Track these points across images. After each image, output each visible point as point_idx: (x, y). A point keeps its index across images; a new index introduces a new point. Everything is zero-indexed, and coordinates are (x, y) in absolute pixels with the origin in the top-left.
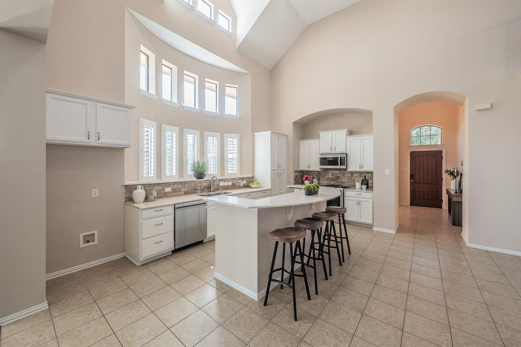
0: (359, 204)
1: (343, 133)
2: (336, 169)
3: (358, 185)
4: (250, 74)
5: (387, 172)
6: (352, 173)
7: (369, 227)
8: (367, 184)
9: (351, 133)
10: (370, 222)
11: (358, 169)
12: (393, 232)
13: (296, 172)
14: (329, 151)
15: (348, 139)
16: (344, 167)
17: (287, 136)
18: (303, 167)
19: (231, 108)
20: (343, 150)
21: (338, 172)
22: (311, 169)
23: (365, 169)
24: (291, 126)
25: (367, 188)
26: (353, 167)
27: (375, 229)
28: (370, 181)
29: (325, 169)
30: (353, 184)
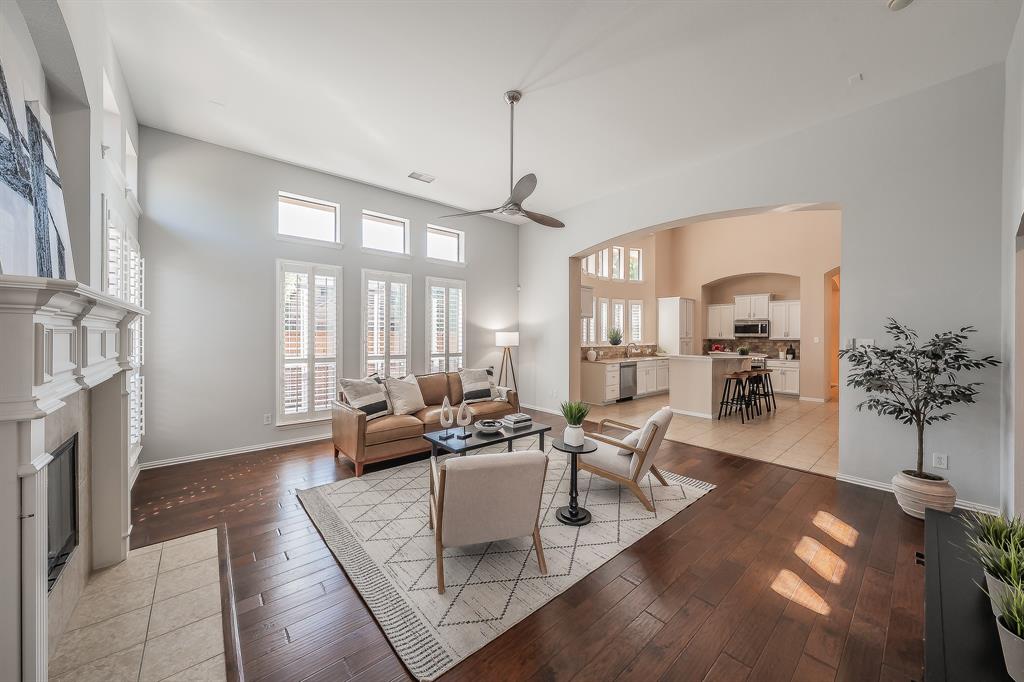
0: (783, 373)
1: (765, 298)
2: (755, 338)
3: (782, 355)
4: (654, 238)
5: (816, 340)
6: (775, 342)
7: (795, 397)
8: (793, 353)
9: (774, 298)
10: (796, 391)
11: (783, 337)
12: (822, 401)
13: (704, 340)
14: (746, 318)
15: (771, 304)
16: (766, 335)
17: (694, 300)
18: (714, 335)
19: (638, 276)
20: (765, 317)
21: (757, 341)
22: (724, 337)
23: (791, 337)
24: (700, 290)
25: (794, 358)
26: (776, 334)
27: (801, 398)
28: (797, 351)
29: (741, 338)
30: (775, 354)
